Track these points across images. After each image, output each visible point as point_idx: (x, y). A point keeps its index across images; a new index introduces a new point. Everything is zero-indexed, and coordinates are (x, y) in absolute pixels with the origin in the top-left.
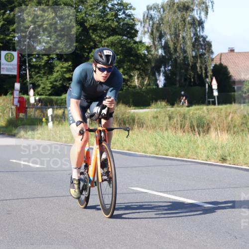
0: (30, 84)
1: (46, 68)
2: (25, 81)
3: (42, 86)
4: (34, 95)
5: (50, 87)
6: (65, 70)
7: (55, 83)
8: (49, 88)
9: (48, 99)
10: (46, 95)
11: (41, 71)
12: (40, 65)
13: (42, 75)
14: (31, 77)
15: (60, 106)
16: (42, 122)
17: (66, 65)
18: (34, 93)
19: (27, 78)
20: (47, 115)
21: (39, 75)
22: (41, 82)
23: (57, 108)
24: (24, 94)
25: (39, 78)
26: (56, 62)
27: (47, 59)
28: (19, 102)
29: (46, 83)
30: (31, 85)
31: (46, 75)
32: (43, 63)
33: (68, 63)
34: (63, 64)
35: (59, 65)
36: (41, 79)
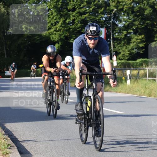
0: (114, 52)
1: (125, 40)
2: (110, 50)
3: (122, 53)
4: (117, 60)
5: (128, 54)
6: (139, 41)
7: (132, 51)
8: (128, 55)
9: (127, 63)
10: (125, 60)
11: (122, 42)
12: (121, 38)
13: (122, 45)
14: (114, 47)
15: (135, 68)
16: (122, 80)
17: (140, 37)
18: (116, 59)
19: (111, 48)
20: (126, 74)
21: (120, 45)
22: (121, 50)
23: (133, 70)
25: (120, 48)
26: (133, 35)
27: (126, 33)
29: (125, 51)
30: (114, 53)
31: (125, 45)
32: (123, 36)
33: (142, 36)
34: (138, 37)
35: (135, 38)
36: (122, 48)
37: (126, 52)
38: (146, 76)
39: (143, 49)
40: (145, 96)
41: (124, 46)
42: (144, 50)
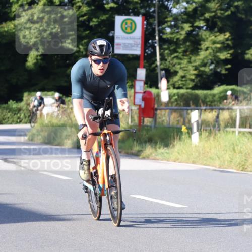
0: (162, 69)
1: (188, 44)
2: (153, 65)
3: (181, 73)
4: (168, 88)
5: (194, 74)
6: (219, 46)
7: (202, 69)
8: (193, 77)
9: (191, 94)
10: (187, 88)
11: (180, 48)
12: (178, 39)
13: (180, 56)
14: (163, 59)
15: (210, 106)
16: (182, 132)
17: (221, 37)
18: (168, 86)
19: (156, 60)
20: (190, 121)
21: (176, 55)
22: (179, 66)
23: (205, 110)
24: (151, 87)
25: (175, 61)
26: (204, 34)
27: (189, 29)
28: (144, 99)
29: (187, 68)
30: (164, 72)
31: (186, 56)
32: (182, 35)
33: (225, 35)
34: (216, 37)
35: (210, 39)
36: (180, 61)
37: (190, 70)
38: (234, 125)
39: (227, 65)
40: (232, 168)
41: (185, 58)
42: (229, 66)
